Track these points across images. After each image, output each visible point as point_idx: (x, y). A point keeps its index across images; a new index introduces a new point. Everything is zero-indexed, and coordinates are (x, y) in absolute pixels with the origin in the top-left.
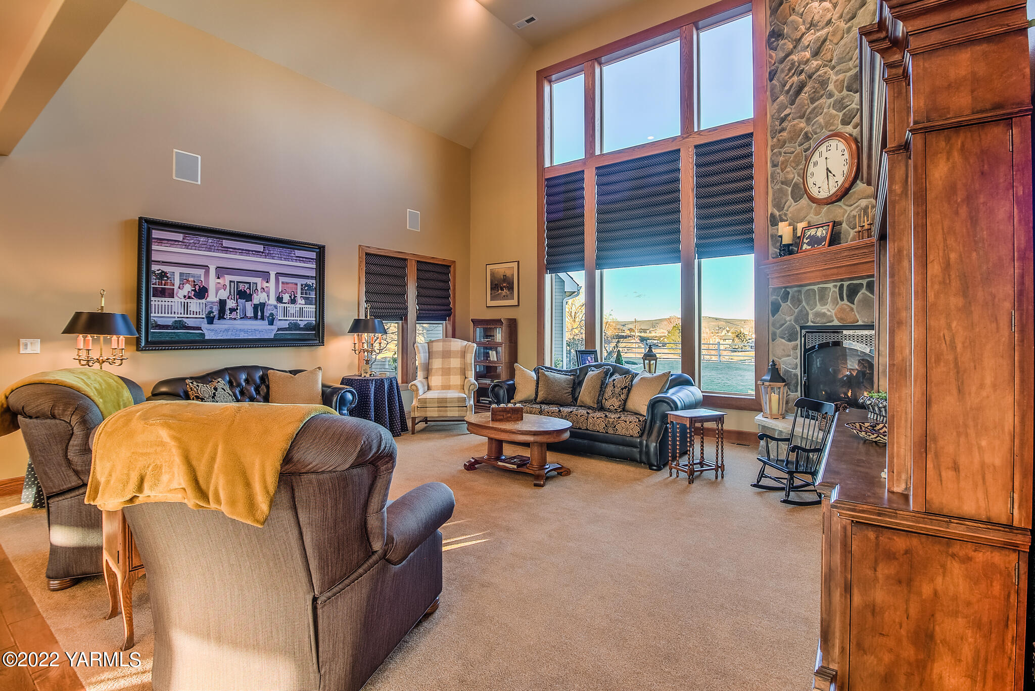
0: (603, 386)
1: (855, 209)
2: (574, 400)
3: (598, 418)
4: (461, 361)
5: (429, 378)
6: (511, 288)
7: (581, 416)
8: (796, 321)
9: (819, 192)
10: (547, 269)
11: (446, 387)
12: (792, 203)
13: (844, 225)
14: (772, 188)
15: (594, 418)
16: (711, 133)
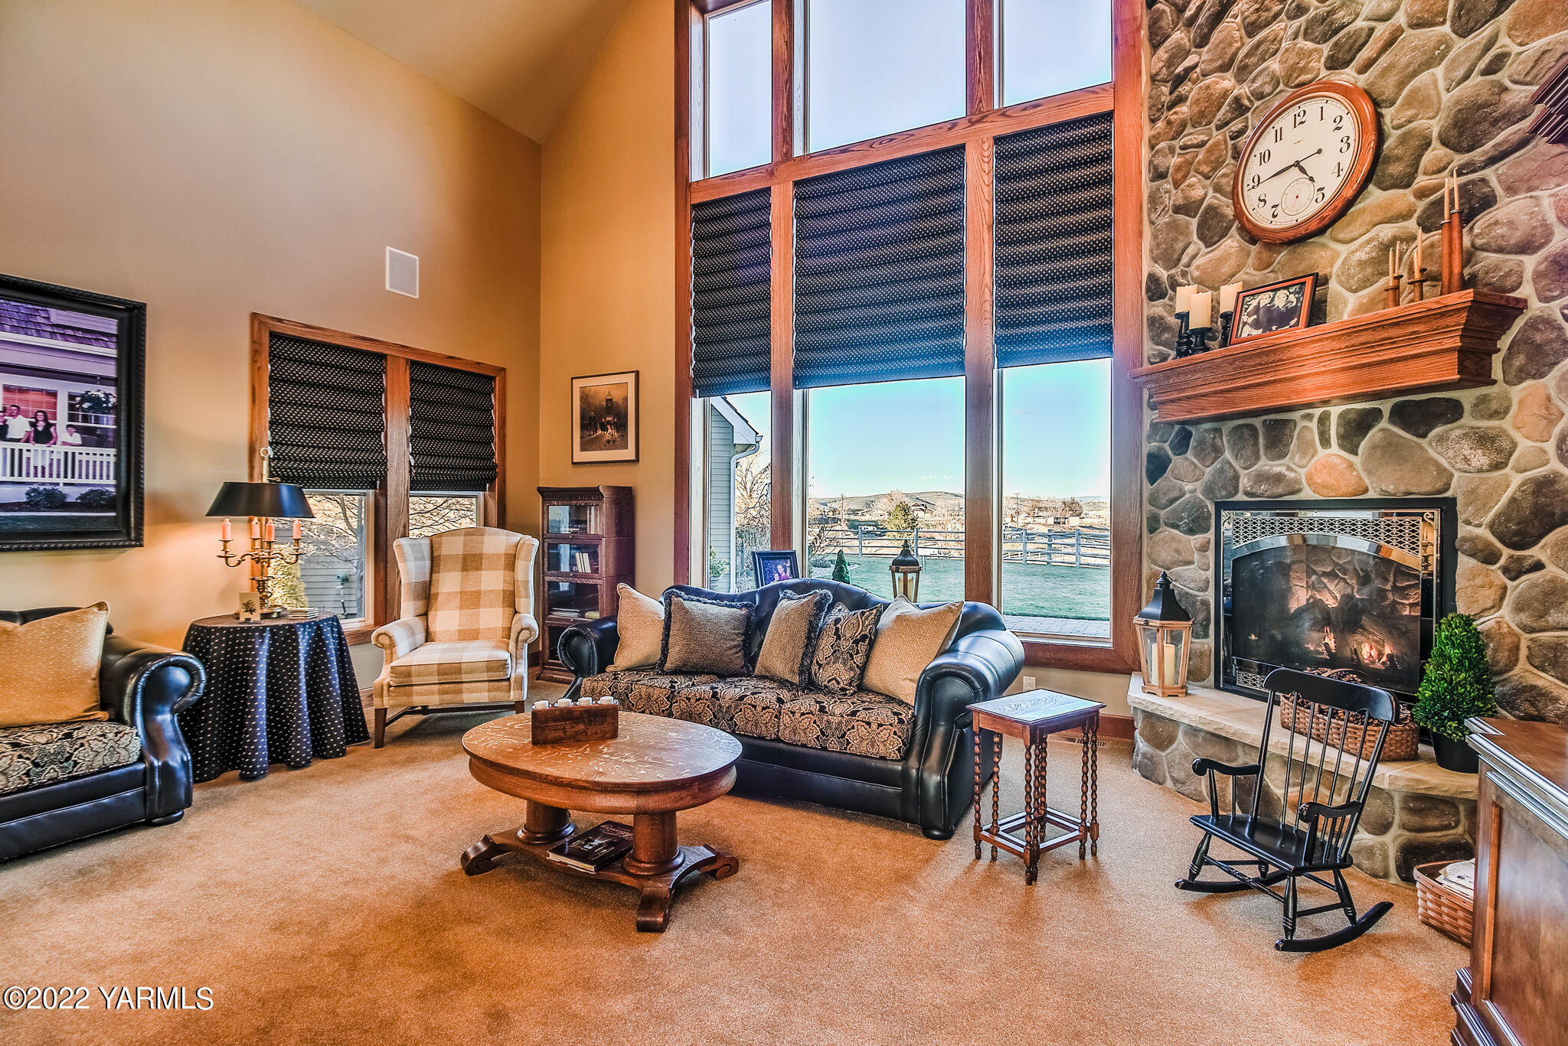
0: (813, 634)
1: (1361, 246)
2: (747, 663)
3: (803, 714)
4: (505, 576)
5: (431, 614)
6: (621, 426)
7: (764, 709)
8: (1209, 490)
9: (1274, 216)
10: (695, 387)
11: (469, 635)
12: (1200, 250)
13: (1333, 284)
14: (1152, 223)
15: (793, 713)
16: (1026, 112)
